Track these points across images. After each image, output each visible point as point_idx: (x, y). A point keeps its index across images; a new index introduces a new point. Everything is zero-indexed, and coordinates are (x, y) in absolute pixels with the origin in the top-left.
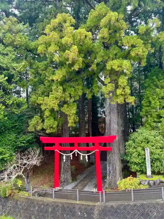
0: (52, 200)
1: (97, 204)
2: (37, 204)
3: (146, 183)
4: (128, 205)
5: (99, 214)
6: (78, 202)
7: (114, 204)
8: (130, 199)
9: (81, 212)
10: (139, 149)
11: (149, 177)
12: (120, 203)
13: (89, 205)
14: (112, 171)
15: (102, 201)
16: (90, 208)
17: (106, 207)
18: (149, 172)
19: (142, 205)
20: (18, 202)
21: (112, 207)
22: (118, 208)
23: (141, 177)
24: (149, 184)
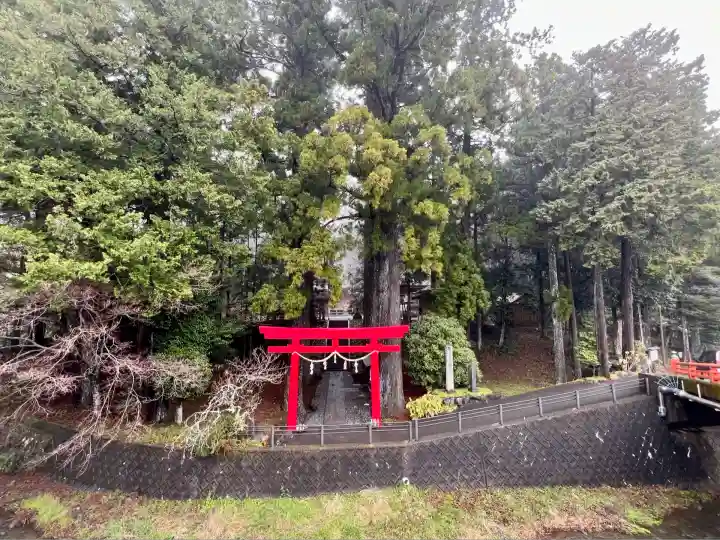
0: (321, 449)
1: (406, 443)
2: (289, 460)
3: (453, 402)
4: (456, 438)
5: (413, 460)
6: (371, 446)
7: (435, 439)
8: (456, 429)
9: (380, 463)
10: (435, 348)
11: (452, 391)
12: (442, 437)
13: (393, 448)
14: (389, 387)
15: (414, 437)
16: (395, 452)
17: (422, 446)
18: (450, 384)
19: (477, 435)
20: (243, 464)
21: (432, 444)
22: (442, 445)
23: (440, 394)
24: (456, 403)
